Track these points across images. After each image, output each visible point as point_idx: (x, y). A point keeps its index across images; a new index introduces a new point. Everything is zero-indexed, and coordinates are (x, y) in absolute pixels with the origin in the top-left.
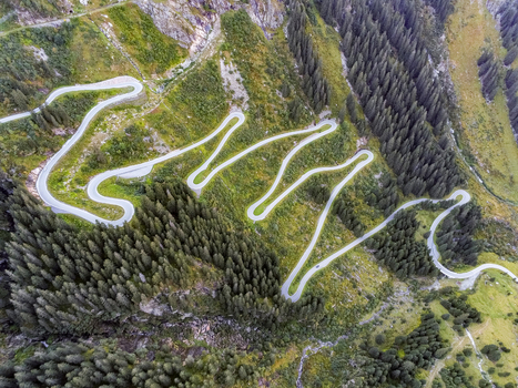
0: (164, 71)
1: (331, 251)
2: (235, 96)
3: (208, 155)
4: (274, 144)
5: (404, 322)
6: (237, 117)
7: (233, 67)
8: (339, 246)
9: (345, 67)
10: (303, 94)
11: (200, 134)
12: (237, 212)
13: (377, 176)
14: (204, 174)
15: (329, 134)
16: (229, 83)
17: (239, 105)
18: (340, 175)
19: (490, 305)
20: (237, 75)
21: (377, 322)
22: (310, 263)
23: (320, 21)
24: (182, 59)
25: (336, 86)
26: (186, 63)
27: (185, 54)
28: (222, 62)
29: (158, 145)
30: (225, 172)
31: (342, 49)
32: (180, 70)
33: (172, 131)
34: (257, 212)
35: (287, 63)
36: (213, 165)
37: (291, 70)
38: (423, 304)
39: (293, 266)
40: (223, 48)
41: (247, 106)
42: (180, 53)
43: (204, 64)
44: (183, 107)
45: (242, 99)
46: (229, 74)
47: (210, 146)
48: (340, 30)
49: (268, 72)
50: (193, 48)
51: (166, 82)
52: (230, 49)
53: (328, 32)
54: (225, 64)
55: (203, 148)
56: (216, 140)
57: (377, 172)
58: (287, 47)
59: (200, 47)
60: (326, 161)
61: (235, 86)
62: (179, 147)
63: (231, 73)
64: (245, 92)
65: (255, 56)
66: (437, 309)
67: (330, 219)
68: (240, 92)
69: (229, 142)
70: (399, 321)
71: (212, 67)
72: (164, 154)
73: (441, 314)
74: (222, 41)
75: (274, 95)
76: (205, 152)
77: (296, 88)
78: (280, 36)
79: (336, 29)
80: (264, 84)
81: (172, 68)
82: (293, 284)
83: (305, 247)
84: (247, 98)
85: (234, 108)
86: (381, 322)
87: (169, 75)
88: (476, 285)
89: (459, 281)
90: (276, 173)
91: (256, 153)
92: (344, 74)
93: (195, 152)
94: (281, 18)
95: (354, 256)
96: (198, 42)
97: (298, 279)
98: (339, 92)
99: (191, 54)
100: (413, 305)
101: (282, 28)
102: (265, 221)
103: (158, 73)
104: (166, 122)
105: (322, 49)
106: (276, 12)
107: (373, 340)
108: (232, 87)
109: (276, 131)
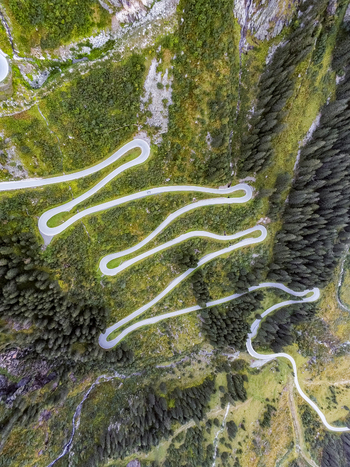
0: (56, 45)
1: (168, 310)
2: (150, 121)
3: (78, 194)
4: (168, 196)
5: (191, 376)
6: (140, 149)
7: (166, 79)
8: (177, 308)
9: (309, 135)
10: (238, 148)
11: (78, 164)
12: (88, 262)
13: (255, 256)
14: (65, 216)
15: (236, 205)
16: (150, 100)
17: (149, 134)
18: (220, 245)
19: (260, 388)
20: (167, 94)
21: (170, 370)
22: (141, 318)
23: (327, 59)
24: (95, 29)
25: (281, 155)
26: (99, 40)
27: (105, 21)
28: (154, 64)
29: (13, 165)
30: (92, 219)
31: (324, 109)
32: (86, 50)
33: (38, 152)
34: (110, 265)
35: (244, 99)
36: (79, 207)
37: (244, 112)
38: (215, 369)
39: (123, 317)
40: (166, 43)
41: (160, 140)
42: (96, 17)
43: (125, 57)
44: (67, 120)
45: (157, 129)
46: (156, 87)
47: (85, 183)
48: (342, 84)
49: (211, 105)
50: (120, 16)
51: (54, 65)
52: (176, 48)
53: (326, 79)
54: (158, 70)
55: (75, 185)
56: (98, 176)
57: (258, 252)
58: (258, 77)
59: (133, 19)
60: (216, 229)
61: (157, 107)
62: (41, 175)
63: (160, 86)
64: (166, 121)
65: (206, 75)
66: (221, 379)
67: (183, 284)
68: (160, 119)
69: (113, 183)
70: (187, 375)
71: (136, 68)
72: (18, 179)
73: (220, 384)
74: (169, 29)
75: (201, 138)
76: (76, 189)
77: (235, 138)
78: (259, 56)
79: (338, 79)
80: (197, 119)
81: (73, 44)
82: (115, 332)
83: (144, 304)
84: (164, 130)
85: (143, 134)
86: (174, 373)
87: (64, 53)
88: (263, 367)
89: (254, 360)
90: (153, 229)
91: (142, 202)
92: (303, 143)
93: (62, 187)
94: (279, 27)
95: (184, 319)
96: (132, 10)
97: (122, 329)
98: (281, 162)
99: (115, 25)
100: (207, 366)
101: (269, 44)
102: (114, 277)
103: (44, 45)
104: (33, 136)
105: (299, 101)
106: (276, 18)
107: (158, 383)
108: (152, 108)
109: (179, 181)
